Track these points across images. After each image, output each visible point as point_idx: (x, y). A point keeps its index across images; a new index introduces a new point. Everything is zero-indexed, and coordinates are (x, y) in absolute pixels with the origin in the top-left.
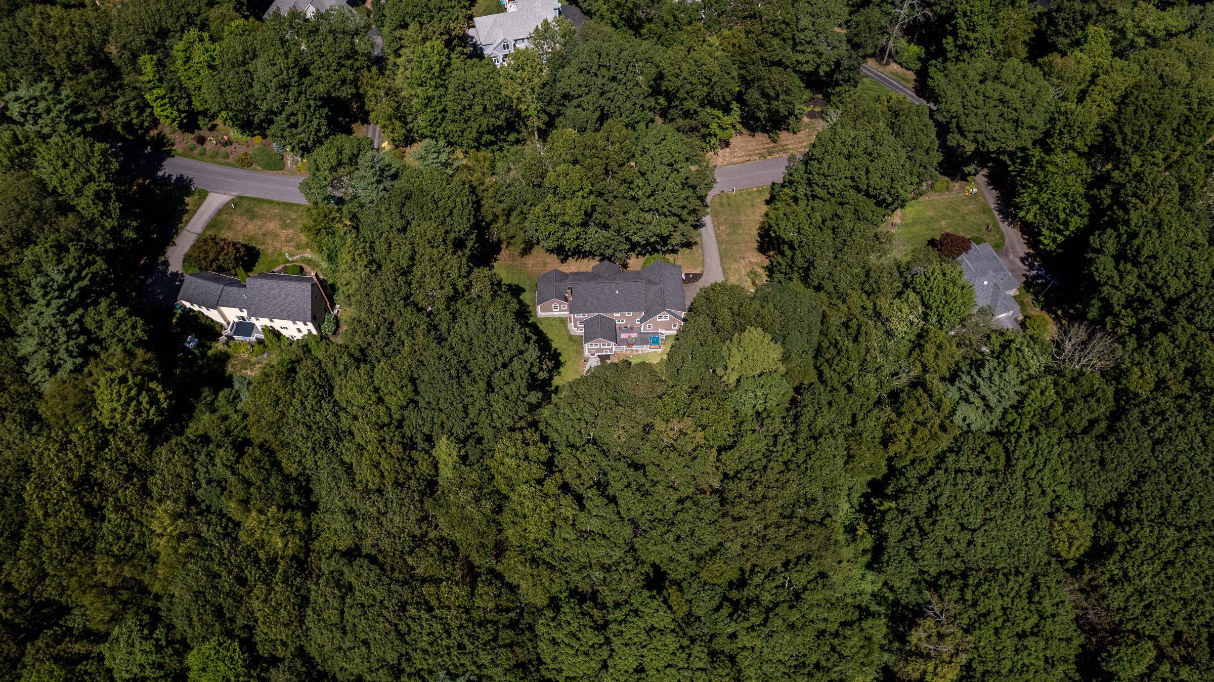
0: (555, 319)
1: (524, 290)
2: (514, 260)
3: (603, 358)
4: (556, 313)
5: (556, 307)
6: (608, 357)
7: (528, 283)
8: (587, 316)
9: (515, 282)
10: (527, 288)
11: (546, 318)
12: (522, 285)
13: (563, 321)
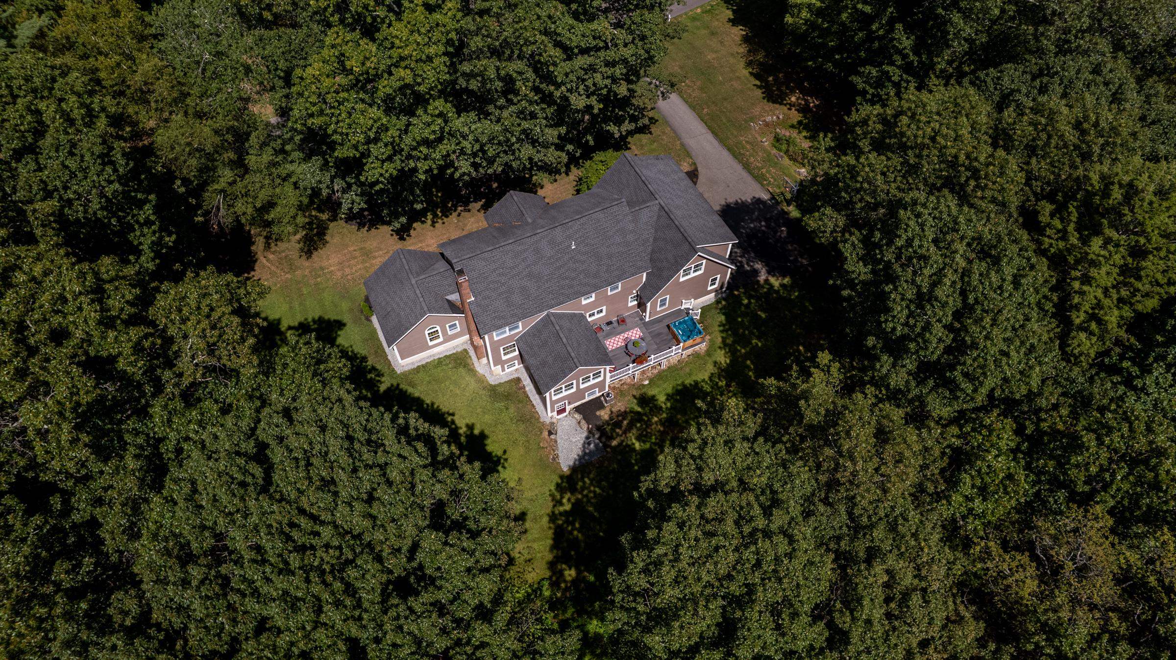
0: (440, 362)
1: (340, 325)
2: (292, 268)
3: (587, 410)
4: (439, 349)
5: (434, 335)
6: (597, 404)
7: (345, 305)
8: (521, 328)
9: (313, 313)
10: (346, 318)
11: (418, 370)
12: (332, 316)
13: (459, 360)
